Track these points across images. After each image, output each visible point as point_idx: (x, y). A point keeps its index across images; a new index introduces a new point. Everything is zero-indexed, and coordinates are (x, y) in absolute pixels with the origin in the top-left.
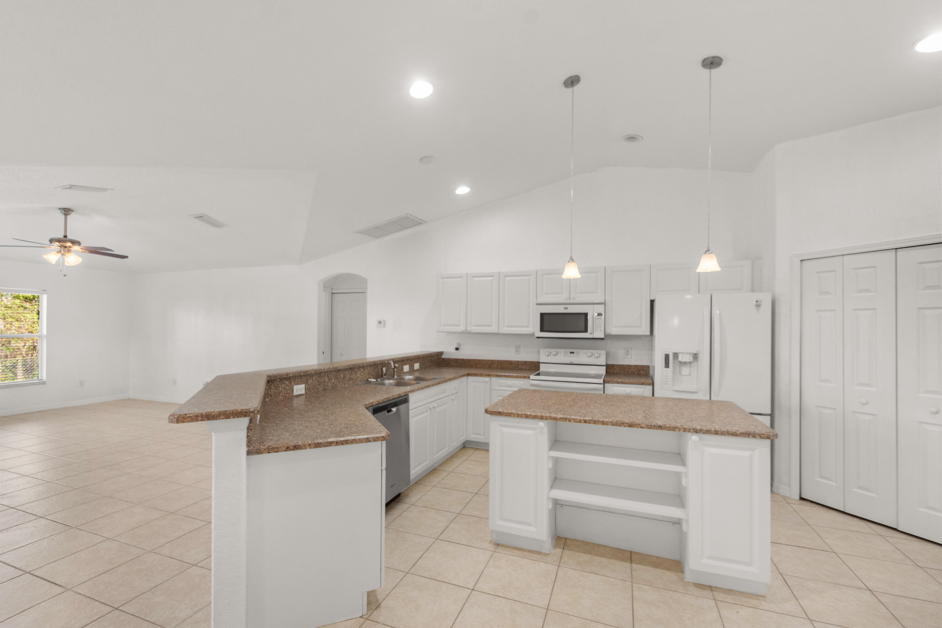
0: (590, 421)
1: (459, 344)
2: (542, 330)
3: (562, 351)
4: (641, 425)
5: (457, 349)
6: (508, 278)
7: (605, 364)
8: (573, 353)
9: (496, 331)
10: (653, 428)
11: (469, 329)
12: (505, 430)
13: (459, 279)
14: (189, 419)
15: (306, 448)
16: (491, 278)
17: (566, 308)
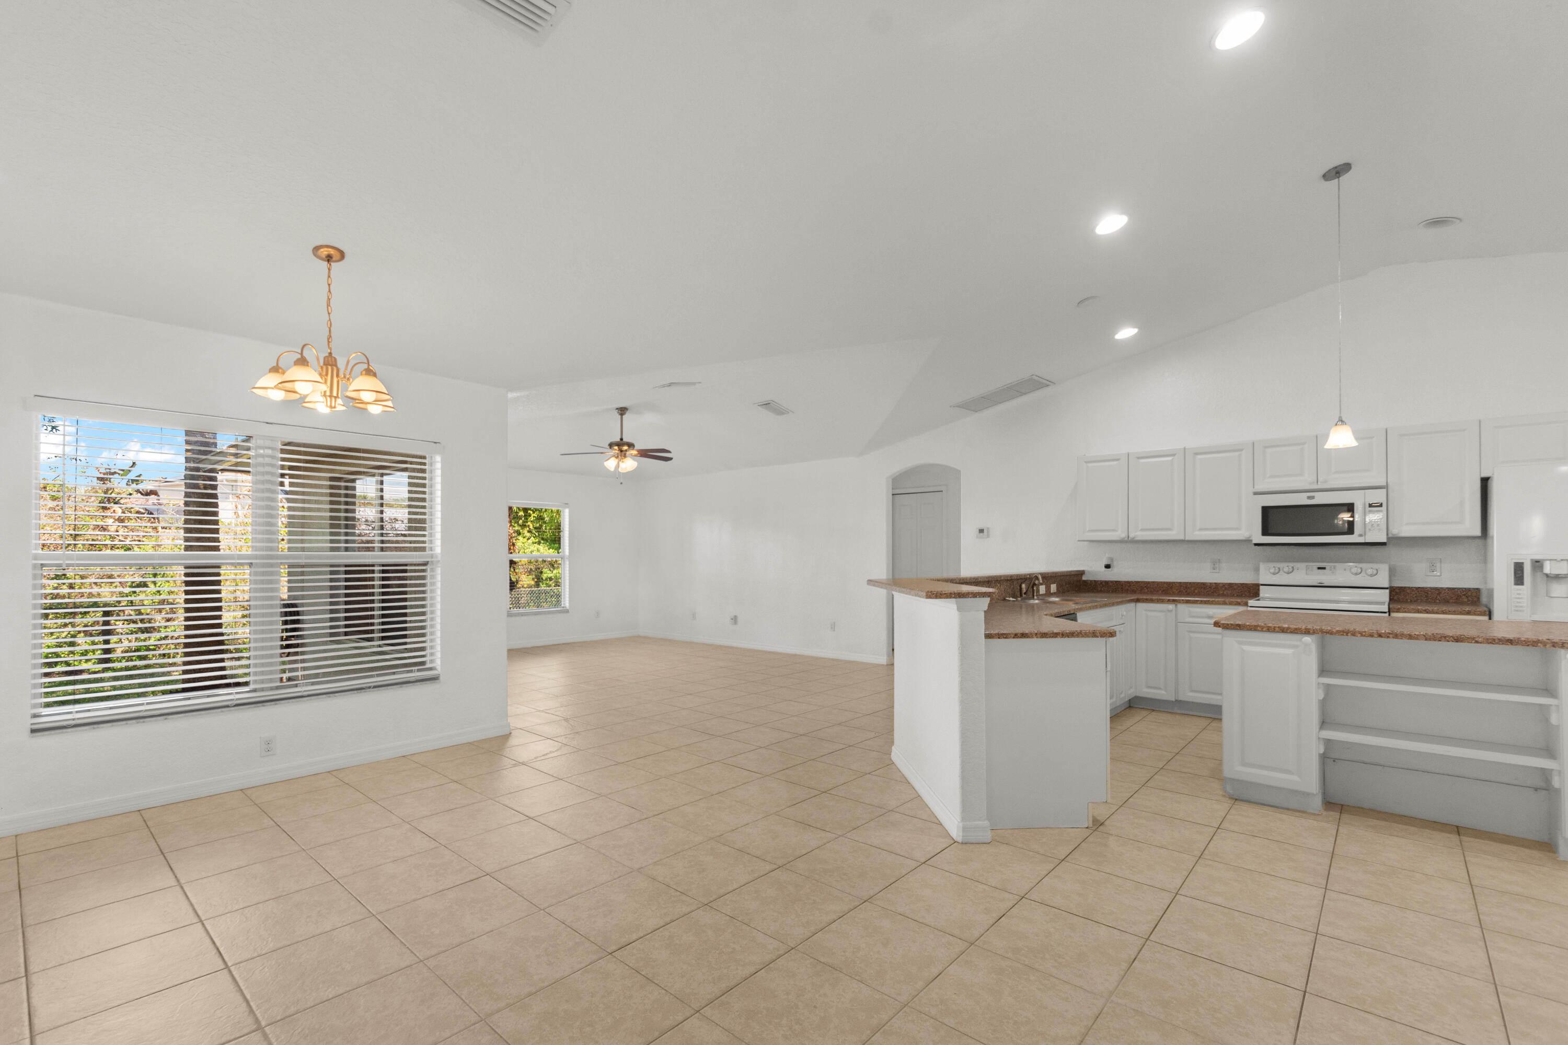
0: (1388, 635)
1: (1112, 559)
2: (1265, 532)
3: (1302, 565)
4: (1477, 639)
5: (1108, 566)
6: (1199, 457)
7: (1387, 585)
8: (1324, 568)
9: (1181, 537)
10: (1497, 643)
11: (1132, 535)
12: (1246, 648)
13: (1115, 463)
14: (945, 595)
15: (1032, 637)
16: (1170, 458)
17: (1309, 498)
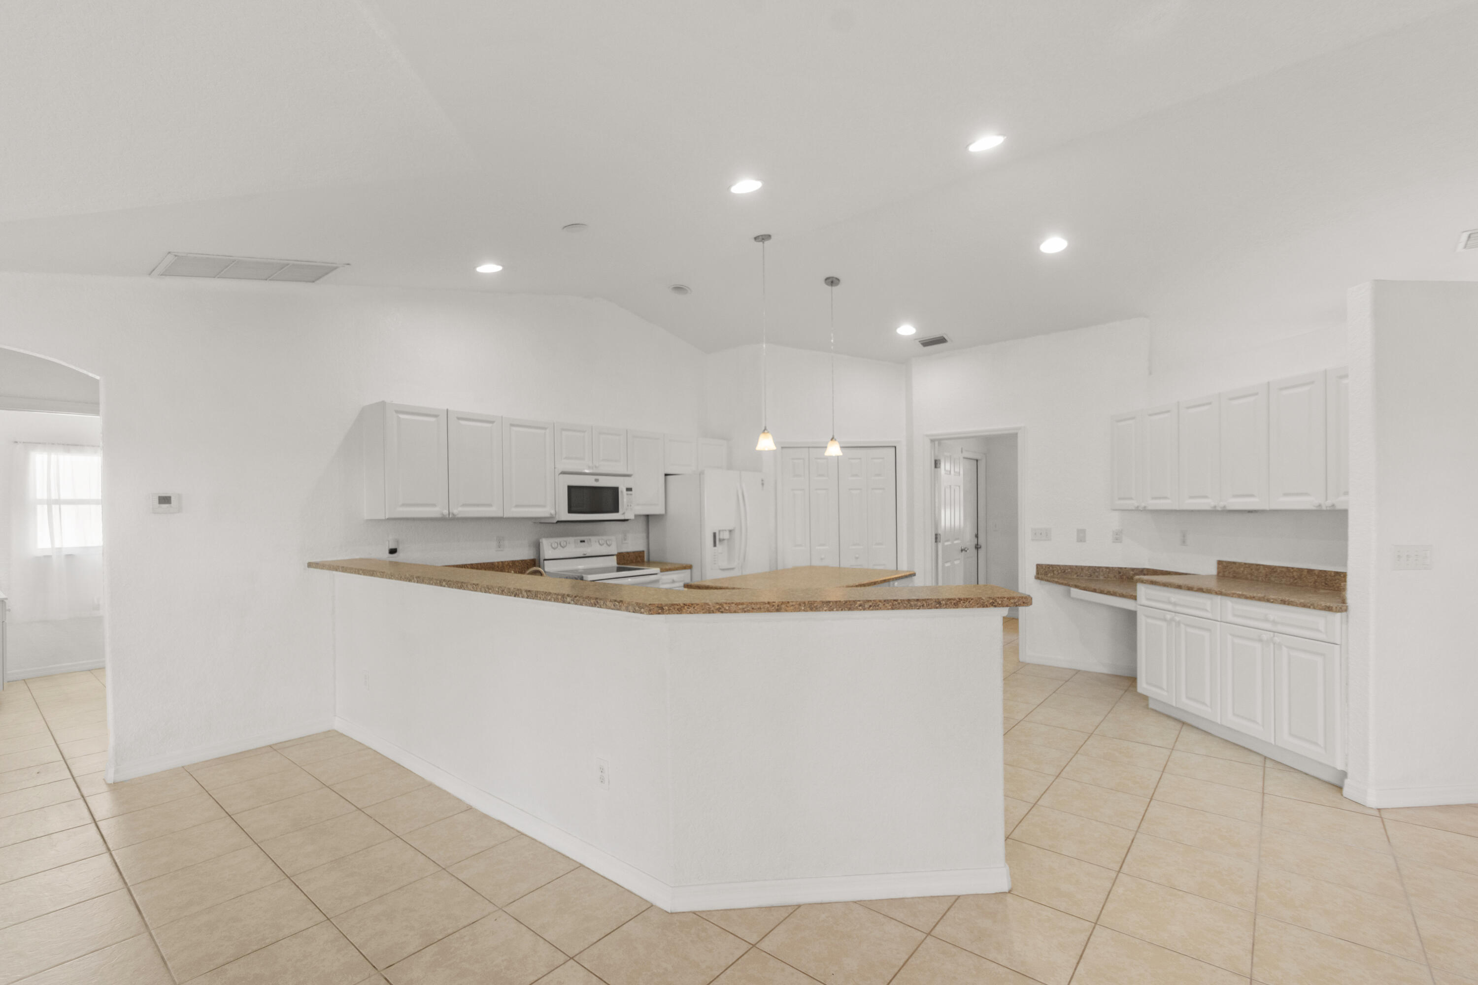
1: (398, 542)
2: (571, 511)
3: (571, 539)
5: (393, 551)
6: (515, 429)
7: (616, 553)
8: (584, 541)
9: (500, 514)
11: (453, 511)
13: (433, 419)
16: (487, 425)
17: (597, 480)
